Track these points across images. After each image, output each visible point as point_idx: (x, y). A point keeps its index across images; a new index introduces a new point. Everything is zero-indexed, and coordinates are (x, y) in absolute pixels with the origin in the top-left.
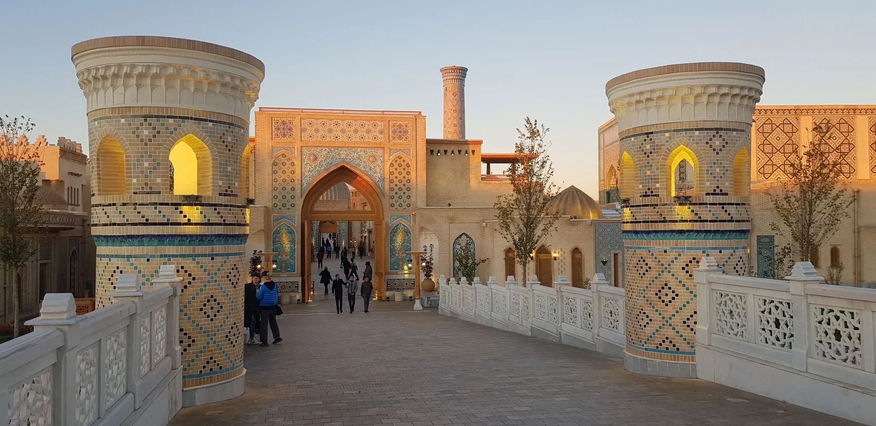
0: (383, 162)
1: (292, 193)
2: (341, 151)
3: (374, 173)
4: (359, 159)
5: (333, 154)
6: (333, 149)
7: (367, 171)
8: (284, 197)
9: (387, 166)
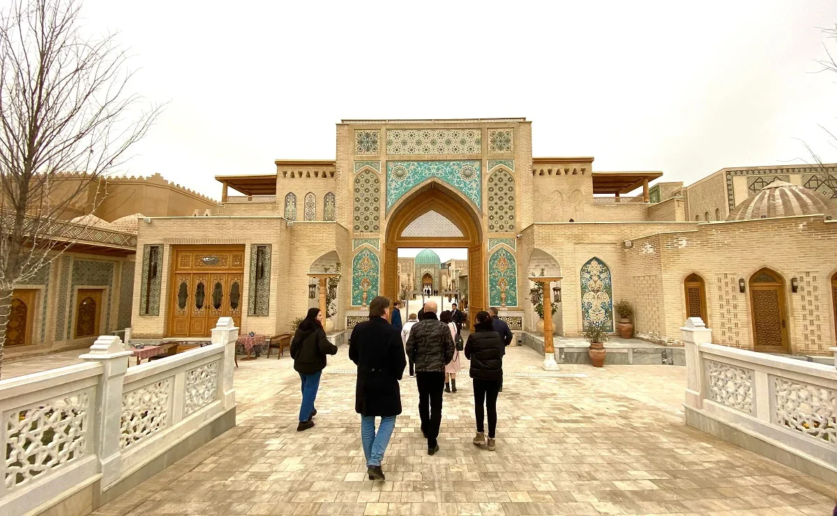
0: (481, 176)
1: (375, 214)
2: (431, 165)
3: (470, 189)
4: (451, 173)
5: (422, 169)
6: (422, 163)
7: (461, 188)
8: (367, 218)
9: (485, 181)
